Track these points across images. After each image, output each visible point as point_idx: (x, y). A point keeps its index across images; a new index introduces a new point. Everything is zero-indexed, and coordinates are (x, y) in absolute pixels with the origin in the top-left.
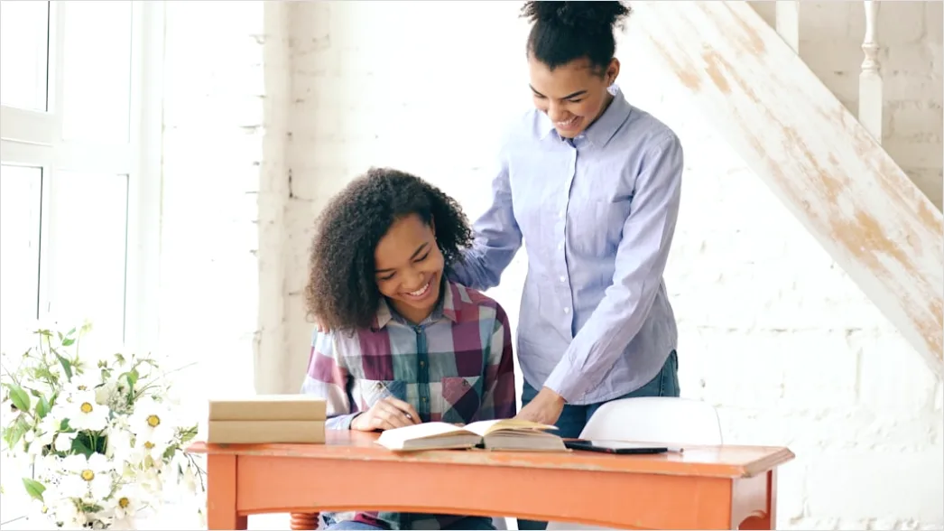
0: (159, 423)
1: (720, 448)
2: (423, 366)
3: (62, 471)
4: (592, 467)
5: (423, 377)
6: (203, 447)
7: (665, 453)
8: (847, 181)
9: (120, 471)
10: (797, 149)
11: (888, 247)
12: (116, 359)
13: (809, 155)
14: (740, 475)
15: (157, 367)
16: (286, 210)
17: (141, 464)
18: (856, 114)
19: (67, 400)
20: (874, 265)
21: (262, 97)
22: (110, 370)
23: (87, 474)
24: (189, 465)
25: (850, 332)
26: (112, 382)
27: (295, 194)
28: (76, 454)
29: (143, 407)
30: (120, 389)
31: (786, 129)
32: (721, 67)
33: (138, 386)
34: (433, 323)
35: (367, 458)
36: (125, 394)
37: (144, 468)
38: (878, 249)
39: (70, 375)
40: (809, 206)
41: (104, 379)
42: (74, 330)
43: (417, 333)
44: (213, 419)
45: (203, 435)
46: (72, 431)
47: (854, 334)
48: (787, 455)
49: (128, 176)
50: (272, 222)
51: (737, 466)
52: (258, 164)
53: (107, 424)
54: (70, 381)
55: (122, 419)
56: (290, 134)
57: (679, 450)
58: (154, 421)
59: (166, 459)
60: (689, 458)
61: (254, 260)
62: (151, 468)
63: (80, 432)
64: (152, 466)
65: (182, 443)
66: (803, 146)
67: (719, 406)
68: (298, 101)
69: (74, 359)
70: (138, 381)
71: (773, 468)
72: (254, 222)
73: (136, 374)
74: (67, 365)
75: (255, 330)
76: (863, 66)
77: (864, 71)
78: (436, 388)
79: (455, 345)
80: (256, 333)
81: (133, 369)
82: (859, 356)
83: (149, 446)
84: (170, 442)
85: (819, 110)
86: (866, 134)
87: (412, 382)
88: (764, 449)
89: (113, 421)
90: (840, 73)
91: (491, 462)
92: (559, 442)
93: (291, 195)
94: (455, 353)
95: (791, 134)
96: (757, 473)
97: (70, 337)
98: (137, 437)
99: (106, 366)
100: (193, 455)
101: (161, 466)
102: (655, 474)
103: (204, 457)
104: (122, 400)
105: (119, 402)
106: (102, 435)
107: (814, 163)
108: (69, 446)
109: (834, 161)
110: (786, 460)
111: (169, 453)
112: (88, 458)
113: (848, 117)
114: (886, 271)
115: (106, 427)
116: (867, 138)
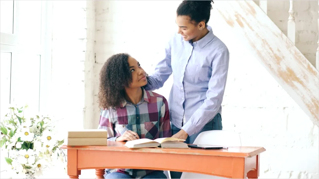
0: (51, 139)
1: (241, 147)
2: (138, 119)
3: (18, 155)
4: (197, 154)
5: (138, 123)
6: (66, 147)
7: (222, 149)
8: (283, 57)
9: (38, 155)
10: (266, 46)
11: (297, 79)
12: (37, 117)
13: (271, 49)
14: (247, 157)
15: (50, 120)
16: (94, 67)
17: (45, 153)
18: (286, 35)
19: (20, 131)
20: (293, 86)
21: (86, 29)
22: (34, 121)
23: (27, 156)
24: (61, 153)
25: (284, 108)
26: (35, 125)
27: (97, 62)
28: (23, 149)
29: (45, 133)
30: (38, 127)
31: (263, 40)
32: (241, 19)
33: (44, 126)
34: (141, 104)
35: (121, 151)
36: (39, 129)
37: (46, 154)
38: (294, 80)
39: (21, 122)
40: (270, 66)
41: (32, 124)
42: (22, 107)
43: (136, 107)
44: (69, 137)
45: (66, 143)
46: (21, 141)
47: (286, 109)
48: (263, 150)
49: (40, 55)
50: (89, 71)
51: (246, 154)
52: (84, 51)
53: (33, 139)
54: (21, 125)
55: (38, 137)
56: (95, 41)
57: (227, 148)
58: (49, 138)
59: (53, 151)
60: (230, 151)
61: (83, 84)
62: (48, 154)
63: (24, 142)
64: (49, 153)
65: (59, 145)
66: (269, 46)
67: (240, 133)
68: (98, 30)
69: (22, 117)
70: (44, 125)
71: (258, 154)
72: (83, 71)
73: (43, 122)
74: (20, 119)
75: (84, 107)
76: (289, 18)
77: (289, 20)
78: (142, 126)
79: (149, 111)
80: (84, 108)
81: (42, 120)
82: (287, 116)
83: (48, 146)
84: (55, 145)
85: (274, 33)
86: (290, 41)
87: (134, 124)
88: (255, 147)
89: (36, 138)
90: (281, 21)
91: (163, 152)
92: (186, 145)
93: (96, 62)
94: (149, 113)
95: (264, 42)
96: (253, 156)
97: (21, 110)
98: (43, 144)
99: (33, 120)
100: (63, 149)
101: (52, 153)
102: (219, 156)
103: (66, 150)
104: (38, 131)
105: (37, 132)
106: (32, 143)
107: (273, 51)
108: (20, 146)
109: (279, 51)
110: (263, 151)
111: (54, 149)
112: (27, 150)
113: (284, 36)
114: (296, 88)
115: (33, 140)
116: (290, 42)
